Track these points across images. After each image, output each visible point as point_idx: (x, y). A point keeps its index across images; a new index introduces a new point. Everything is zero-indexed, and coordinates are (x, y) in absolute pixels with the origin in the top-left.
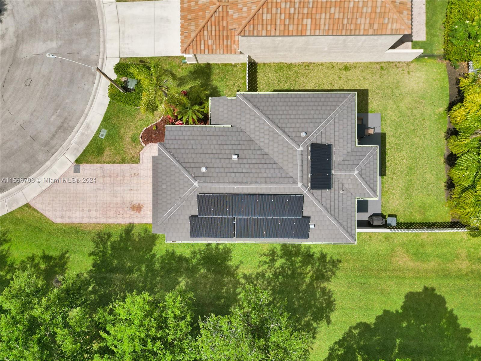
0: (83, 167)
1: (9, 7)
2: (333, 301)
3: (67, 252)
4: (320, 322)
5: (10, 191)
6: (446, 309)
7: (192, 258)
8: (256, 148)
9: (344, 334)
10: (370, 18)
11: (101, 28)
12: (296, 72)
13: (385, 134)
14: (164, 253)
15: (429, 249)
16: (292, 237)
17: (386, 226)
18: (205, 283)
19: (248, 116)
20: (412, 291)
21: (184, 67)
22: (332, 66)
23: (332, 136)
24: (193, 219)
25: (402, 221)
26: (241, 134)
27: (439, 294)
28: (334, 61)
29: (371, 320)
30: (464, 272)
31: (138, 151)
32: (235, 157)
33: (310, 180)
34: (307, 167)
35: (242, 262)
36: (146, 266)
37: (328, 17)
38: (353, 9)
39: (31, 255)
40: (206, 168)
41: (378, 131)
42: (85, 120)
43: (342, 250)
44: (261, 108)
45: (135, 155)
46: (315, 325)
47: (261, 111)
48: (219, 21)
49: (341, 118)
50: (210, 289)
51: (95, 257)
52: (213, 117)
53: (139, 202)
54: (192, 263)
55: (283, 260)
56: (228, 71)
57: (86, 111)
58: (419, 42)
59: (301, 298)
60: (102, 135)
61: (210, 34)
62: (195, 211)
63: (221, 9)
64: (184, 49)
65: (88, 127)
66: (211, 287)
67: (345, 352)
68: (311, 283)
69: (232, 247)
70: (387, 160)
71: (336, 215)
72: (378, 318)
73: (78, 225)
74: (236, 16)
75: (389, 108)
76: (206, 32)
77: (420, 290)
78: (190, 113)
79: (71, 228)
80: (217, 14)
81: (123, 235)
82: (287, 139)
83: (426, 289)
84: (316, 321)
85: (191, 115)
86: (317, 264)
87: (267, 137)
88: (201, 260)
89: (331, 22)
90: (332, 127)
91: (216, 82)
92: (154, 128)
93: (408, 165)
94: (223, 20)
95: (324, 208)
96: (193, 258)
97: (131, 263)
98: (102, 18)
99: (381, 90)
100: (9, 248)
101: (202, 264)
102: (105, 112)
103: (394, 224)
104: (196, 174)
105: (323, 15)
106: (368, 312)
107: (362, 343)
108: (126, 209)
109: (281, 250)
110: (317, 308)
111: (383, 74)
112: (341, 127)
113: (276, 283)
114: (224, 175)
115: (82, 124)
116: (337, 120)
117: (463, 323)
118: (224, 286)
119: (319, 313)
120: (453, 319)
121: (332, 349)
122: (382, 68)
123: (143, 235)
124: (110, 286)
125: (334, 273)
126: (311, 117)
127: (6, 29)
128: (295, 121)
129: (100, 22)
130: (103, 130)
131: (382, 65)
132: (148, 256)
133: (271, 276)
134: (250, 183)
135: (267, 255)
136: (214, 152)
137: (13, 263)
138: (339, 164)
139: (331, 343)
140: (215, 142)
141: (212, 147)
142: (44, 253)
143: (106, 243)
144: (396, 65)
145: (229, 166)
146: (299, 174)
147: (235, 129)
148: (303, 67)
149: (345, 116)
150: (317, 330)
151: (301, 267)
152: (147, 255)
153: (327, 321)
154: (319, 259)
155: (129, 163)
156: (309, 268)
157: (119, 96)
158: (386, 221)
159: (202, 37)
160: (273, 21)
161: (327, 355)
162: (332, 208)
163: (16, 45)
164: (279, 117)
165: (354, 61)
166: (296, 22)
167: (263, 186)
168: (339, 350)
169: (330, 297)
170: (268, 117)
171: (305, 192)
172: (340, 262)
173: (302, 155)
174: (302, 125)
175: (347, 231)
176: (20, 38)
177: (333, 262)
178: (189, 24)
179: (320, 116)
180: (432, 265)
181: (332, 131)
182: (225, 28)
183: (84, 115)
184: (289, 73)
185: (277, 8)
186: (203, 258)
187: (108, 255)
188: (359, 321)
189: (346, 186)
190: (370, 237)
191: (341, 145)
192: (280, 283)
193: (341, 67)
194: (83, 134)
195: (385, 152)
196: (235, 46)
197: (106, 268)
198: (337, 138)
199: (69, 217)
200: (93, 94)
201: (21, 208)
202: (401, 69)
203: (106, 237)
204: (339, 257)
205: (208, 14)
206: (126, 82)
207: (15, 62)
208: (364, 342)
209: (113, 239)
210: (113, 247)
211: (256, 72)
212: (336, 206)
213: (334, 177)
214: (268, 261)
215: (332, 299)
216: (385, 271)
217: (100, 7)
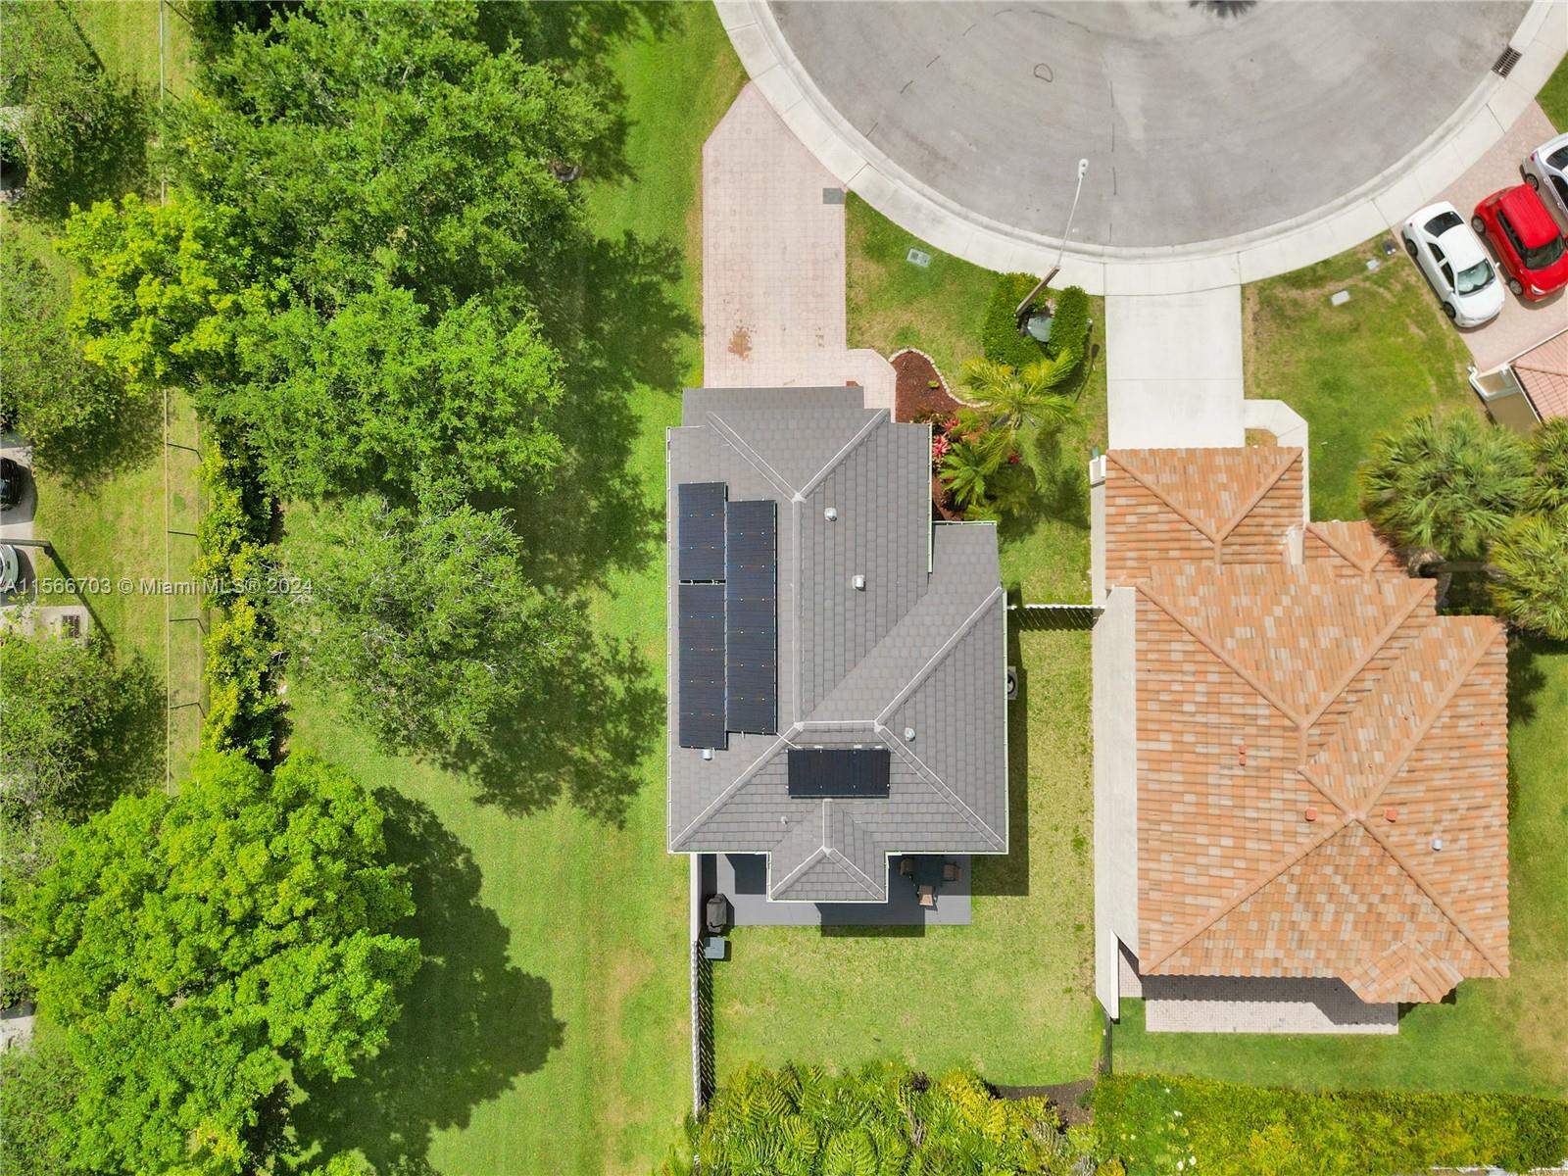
0: (839, 211)
1: (1230, 21)
2: (527, 809)
3: (632, 176)
4: (480, 781)
5: (780, 36)
6: (515, 1075)
7: (622, 477)
8: (879, 629)
9: (454, 837)
10: (1172, 882)
11: (1178, 248)
12: (1069, 723)
13: (922, 934)
14: (635, 411)
15: (650, 1036)
16: (682, 710)
17: (705, 934)
18: (564, 511)
19: (952, 609)
20: (555, 994)
21: (1083, 453)
22: (1086, 810)
23: (908, 798)
24: (719, 490)
25: (717, 973)
26: (912, 596)
27: (549, 1057)
28: (1095, 814)
29: (487, 898)
30: (599, 1117)
31: (876, 344)
32: (859, 582)
33: (807, 747)
34: (837, 742)
35: (615, 596)
36: (604, 369)
37: (1176, 788)
38: (1190, 844)
39: (627, 92)
40: (834, 519)
41: (930, 917)
42: (953, 212)
43: (646, 833)
44: (970, 639)
45: (867, 337)
46: (473, 769)
47: (963, 639)
48: (1178, 540)
49: (947, 818)
50: (552, 523)
51: (622, 245)
52: (954, 530)
53: (755, 350)
54: (612, 478)
55: (621, 694)
56: (1072, 559)
57: (974, 215)
58: (1144, 1016)
59: (534, 736)
60: (915, 256)
61: (1151, 518)
62: (737, 495)
63: (1208, 544)
64: (1115, 458)
65: (936, 221)
66: (558, 524)
67: (414, 836)
68: (569, 760)
69: (651, 573)
70: (860, 939)
71: (733, 808)
72: (492, 914)
73: (698, 203)
74: (1181, 581)
75: (985, 945)
76: (1154, 509)
77: (558, 1013)
78: (965, 472)
79: (692, 187)
80: (1194, 535)
81: (676, 313)
82: (899, 696)
83: (559, 1027)
84: (482, 772)
85: (960, 475)
86: (613, 774)
87: (905, 653)
88: (619, 499)
89: (1165, 796)
90: (927, 798)
91: (1047, 531)
92: (933, 383)
93: (847, 989)
94: (1181, 549)
95: (746, 780)
96: (624, 481)
97: (610, 333)
98: (1201, 252)
99: (1026, 925)
100: (642, 38)
101: (609, 503)
102: (972, 261)
103: (709, 953)
104: (819, 498)
105: (1180, 778)
106: (506, 892)
107: (435, 877)
108: (737, 317)
109: (646, 690)
110: (514, 772)
111: (1065, 931)
112: (928, 818)
113: (567, 677)
114: (819, 558)
115: (942, 206)
116: (943, 808)
117: (482, 1113)
118: (561, 556)
119: (500, 778)
120: (489, 1088)
121: (418, 808)
122: (1080, 928)
123: (676, 359)
124: (554, 285)
125: (593, 813)
126: (951, 751)
127: (1175, 16)
128: (941, 715)
129: (1191, 247)
130: (929, 257)
131: (1087, 929)
132: (628, 374)
133: (584, 666)
134: (800, 617)
135: (632, 656)
136: (871, 536)
137: (606, 50)
138: (844, 814)
139: (433, 806)
140: (892, 536)
141: (882, 531)
142: (631, 124)
143: (657, 272)
144: (1086, 960)
145: (840, 569)
146: (822, 723)
147: (922, 580)
148: (1082, 739)
149: (953, 827)
150: (462, 774)
151: (606, 734)
152: (630, 369)
153: (483, 797)
154: (625, 777)
155: (848, 323)
156: (605, 755)
157: (1009, 300)
158: (715, 935)
159: (1143, 500)
160: (1167, 666)
161: (407, 795)
162: (747, 799)
163: (1135, 41)
164: (950, 680)
165: (1096, 862)
166: (1167, 716)
167: (794, 645)
168: (417, 823)
169: (539, 804)
170: (948, 655)
171: (783, 738)
172: (621, 827)
173: (864, 730)
174: (931, 732)
175: (696, 832)
176: (1151, 49)
177: (620, 812)
178: (1174, 470)
179: (951, 771)
180: (615, 1041)
181: (917, 798)
182: (1164, 555)
183: (964, 210)
184: (1068, 707)
185: (1194, 673)
186: (623, 504)
187: (628, 277)
188: (483, 871)
189: (797, 829)
190: (677, 899)
191: (888, 818)
192: (567, 688)
193: (1081, 831)
194: (918, 208)
195: (879, 935)
196: (1122, 578)
197: (597, 272)
198: (903, 808)
199: (716, 181)
200: (1017, 231)
201: (737, 62)
202: (1077, 972)
203: (671, 270)
204: (629, 825)
205: (1194, 514)
206: (1044, 313)
207: (1094, 37)
208: (438, 881)
209: (666, 286)
210: (647, 288)
211: (1070, 626)
212: (751, 808)
213: (817, 801)
214: (620, 657)
215: (533, 808)
216: (600, 933)
217: (1231, 246)
